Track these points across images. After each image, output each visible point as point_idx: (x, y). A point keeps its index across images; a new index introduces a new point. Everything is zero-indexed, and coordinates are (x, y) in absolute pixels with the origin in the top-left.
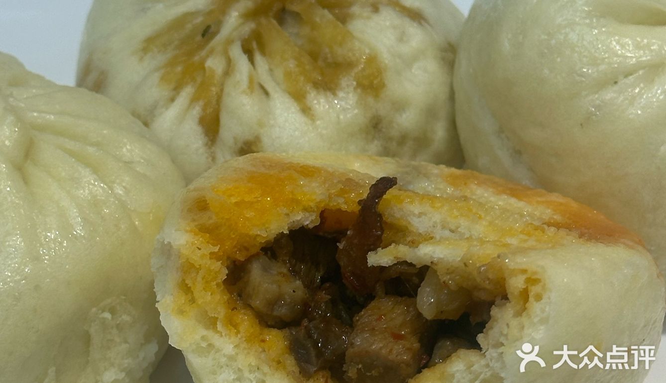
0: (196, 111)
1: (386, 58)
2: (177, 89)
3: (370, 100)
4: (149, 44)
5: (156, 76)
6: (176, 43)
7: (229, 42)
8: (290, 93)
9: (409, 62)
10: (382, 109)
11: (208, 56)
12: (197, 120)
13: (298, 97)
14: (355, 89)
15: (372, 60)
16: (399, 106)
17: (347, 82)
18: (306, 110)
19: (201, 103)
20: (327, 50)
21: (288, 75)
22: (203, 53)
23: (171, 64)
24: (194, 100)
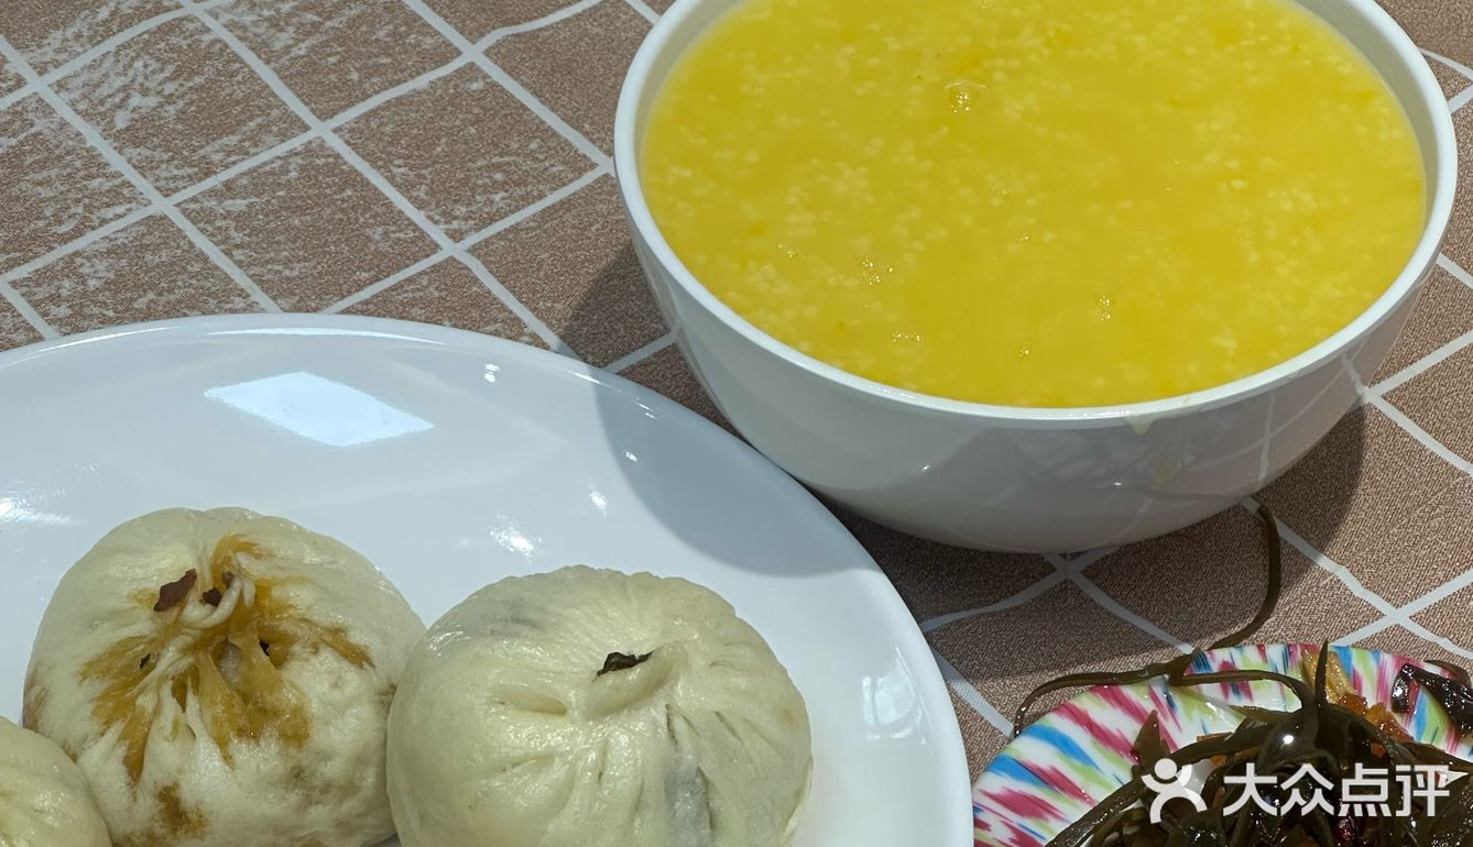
0: (121, 751)
1: (314, 708)
2: (108, 723)
3: (293, 751)
4: (91, 669)
5: (90, 707)
6: (115, 670)
7: (162, 679)
8: (215, 739)
9: (341, 710)
10: (304, 758)
11: (139, 694)
12: (121, 760)
13: (222, 743)
14: (277, 739)
15: (298, 711)
16: (325, 756)
17: (270, 731)
18: (227, 759)
19: (127, 742)
20: (258, 694)
21: (215, 719)
22: (136, 690)
23: (104, 697)
24: (122, 737)
